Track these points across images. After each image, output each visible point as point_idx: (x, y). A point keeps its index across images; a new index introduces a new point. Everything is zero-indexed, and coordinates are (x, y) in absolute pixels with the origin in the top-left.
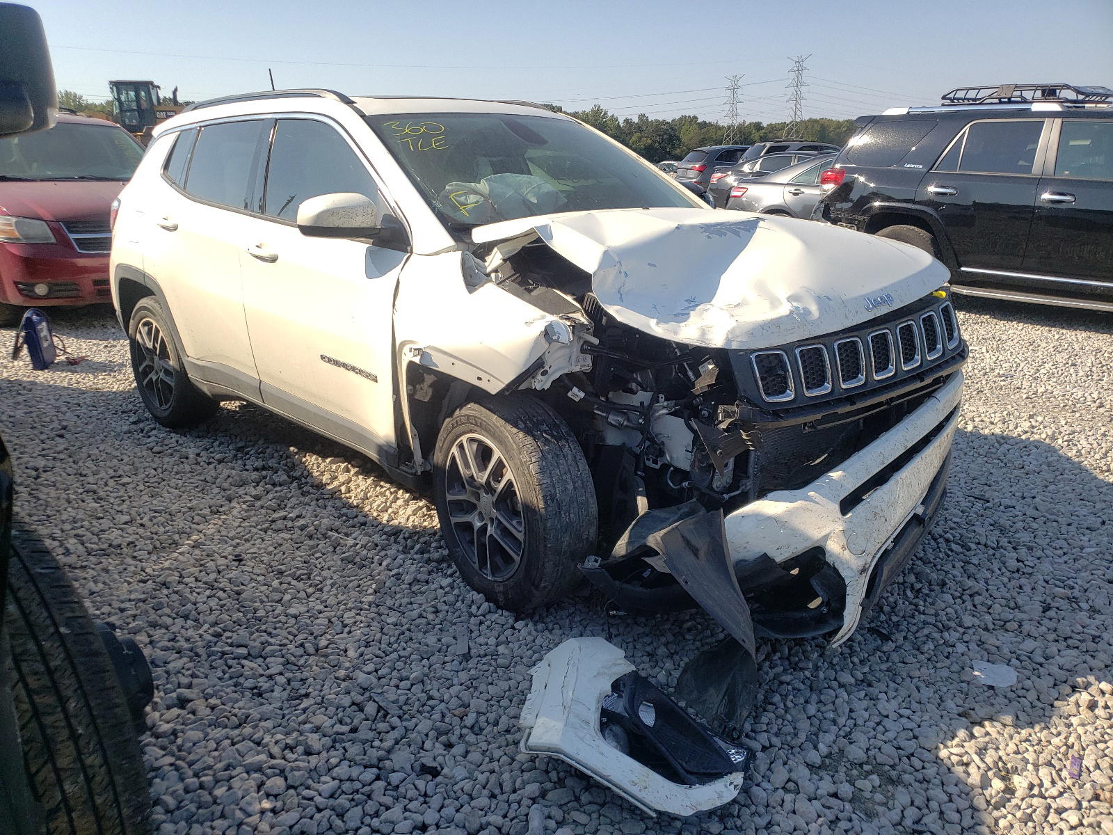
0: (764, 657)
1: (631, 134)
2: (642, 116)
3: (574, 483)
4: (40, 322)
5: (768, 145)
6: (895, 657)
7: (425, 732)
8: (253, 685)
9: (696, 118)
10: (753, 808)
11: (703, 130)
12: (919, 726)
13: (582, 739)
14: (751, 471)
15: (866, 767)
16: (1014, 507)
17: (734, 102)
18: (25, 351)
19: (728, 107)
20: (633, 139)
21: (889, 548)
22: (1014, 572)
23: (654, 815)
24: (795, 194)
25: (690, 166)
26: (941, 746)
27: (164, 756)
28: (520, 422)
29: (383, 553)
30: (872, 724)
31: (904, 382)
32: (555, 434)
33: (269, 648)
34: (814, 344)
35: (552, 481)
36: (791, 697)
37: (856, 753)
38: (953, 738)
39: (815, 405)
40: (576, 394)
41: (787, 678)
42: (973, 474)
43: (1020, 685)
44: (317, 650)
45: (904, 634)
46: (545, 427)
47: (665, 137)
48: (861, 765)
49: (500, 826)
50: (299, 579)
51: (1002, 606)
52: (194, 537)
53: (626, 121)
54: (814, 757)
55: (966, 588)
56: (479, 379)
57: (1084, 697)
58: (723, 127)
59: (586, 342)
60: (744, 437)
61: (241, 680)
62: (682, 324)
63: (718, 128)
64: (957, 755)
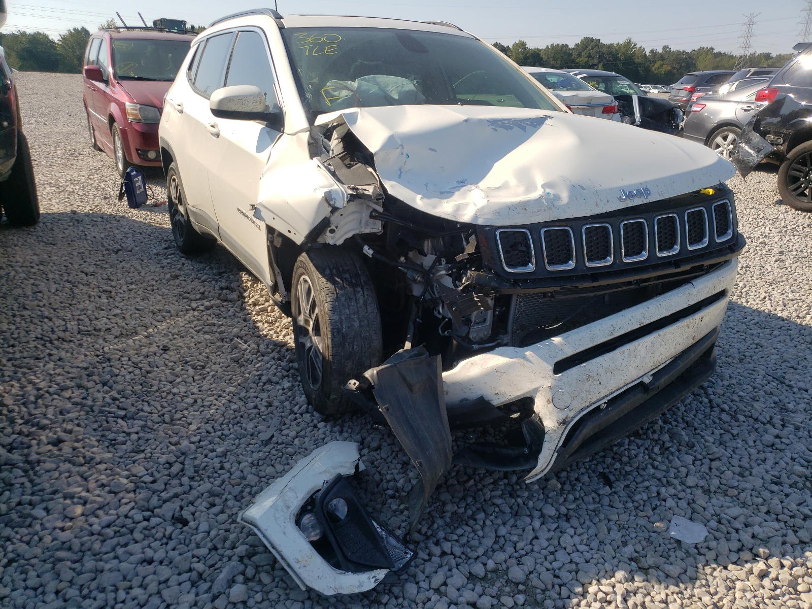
0: (492, 481)
1: (655, 62)
2: (666, 47)
3: (360, 322)
4: (136, 176)
5: (753, 70)
6: (606, 501)
7: (202, 492)
8: (113, 438)
9: (712, 49)
10: (400, 600)
11: (718, 59)
12: (587, 562)
13: (276, 519)
14: (510, 328)
15: (521, 587)
16: (806, 391)
17: (749, 35)
18: (125, 198)
19: (742, 40)
20: (656, 66)
21: (601, 407)
22: (768, 446)
23: (304, 589)
24: (746, 110)
25: (683, 87)
26: (594, 582)
27: (23, 476)
28: (328, 270)
29: (261, 358)
30: (545, 552)
31: (655, 267)
32: (354, 281)
33: (142, 414)
34: (559, 226)
35: (340, 318)
36: (492, 517)
37: (517, 573)
38: (611, 577)
39: (555, 279)
40: (368, 251)
41: (498, 501)
42: (786, 357)
43: (706, 544)
44: (172, 420)
45: (628, 482)
46: (347, 276)
47: (683, 64)
48: (517, 584)
49: (201, 572)
50: (195, 368)
51: (734, 474)
52: (151, 330)
53: (652, 51)
54: (479, 570)
55: (710, 453)
56: (290, 232)
57: (760, 566)
58: (735, 57)
59: (375, 210)
60: (475, 299)
61: (107, 433)
62: (445, 201)
63: (731, 57)
64: (604, 592)
